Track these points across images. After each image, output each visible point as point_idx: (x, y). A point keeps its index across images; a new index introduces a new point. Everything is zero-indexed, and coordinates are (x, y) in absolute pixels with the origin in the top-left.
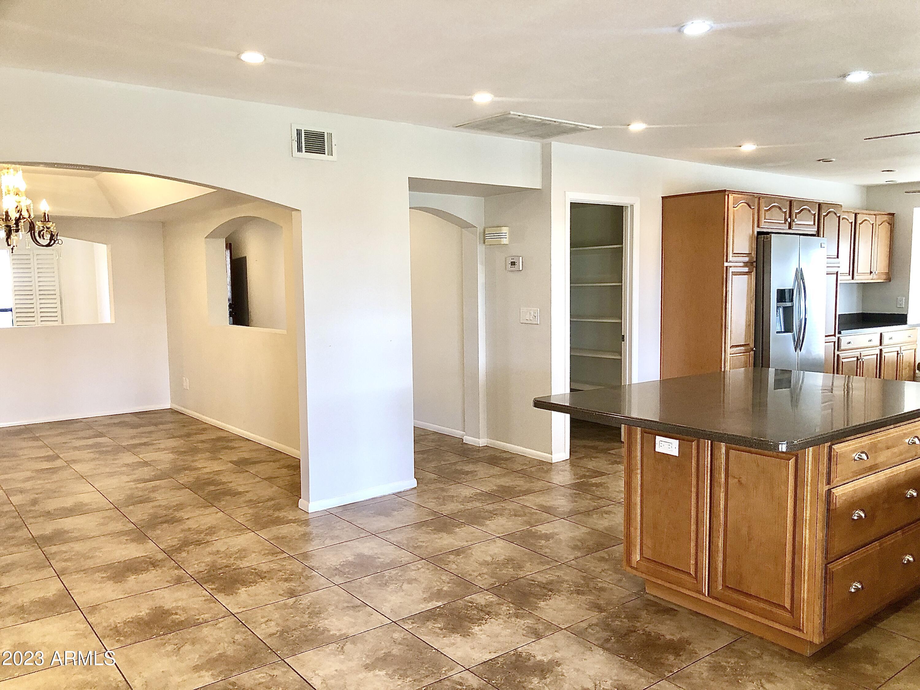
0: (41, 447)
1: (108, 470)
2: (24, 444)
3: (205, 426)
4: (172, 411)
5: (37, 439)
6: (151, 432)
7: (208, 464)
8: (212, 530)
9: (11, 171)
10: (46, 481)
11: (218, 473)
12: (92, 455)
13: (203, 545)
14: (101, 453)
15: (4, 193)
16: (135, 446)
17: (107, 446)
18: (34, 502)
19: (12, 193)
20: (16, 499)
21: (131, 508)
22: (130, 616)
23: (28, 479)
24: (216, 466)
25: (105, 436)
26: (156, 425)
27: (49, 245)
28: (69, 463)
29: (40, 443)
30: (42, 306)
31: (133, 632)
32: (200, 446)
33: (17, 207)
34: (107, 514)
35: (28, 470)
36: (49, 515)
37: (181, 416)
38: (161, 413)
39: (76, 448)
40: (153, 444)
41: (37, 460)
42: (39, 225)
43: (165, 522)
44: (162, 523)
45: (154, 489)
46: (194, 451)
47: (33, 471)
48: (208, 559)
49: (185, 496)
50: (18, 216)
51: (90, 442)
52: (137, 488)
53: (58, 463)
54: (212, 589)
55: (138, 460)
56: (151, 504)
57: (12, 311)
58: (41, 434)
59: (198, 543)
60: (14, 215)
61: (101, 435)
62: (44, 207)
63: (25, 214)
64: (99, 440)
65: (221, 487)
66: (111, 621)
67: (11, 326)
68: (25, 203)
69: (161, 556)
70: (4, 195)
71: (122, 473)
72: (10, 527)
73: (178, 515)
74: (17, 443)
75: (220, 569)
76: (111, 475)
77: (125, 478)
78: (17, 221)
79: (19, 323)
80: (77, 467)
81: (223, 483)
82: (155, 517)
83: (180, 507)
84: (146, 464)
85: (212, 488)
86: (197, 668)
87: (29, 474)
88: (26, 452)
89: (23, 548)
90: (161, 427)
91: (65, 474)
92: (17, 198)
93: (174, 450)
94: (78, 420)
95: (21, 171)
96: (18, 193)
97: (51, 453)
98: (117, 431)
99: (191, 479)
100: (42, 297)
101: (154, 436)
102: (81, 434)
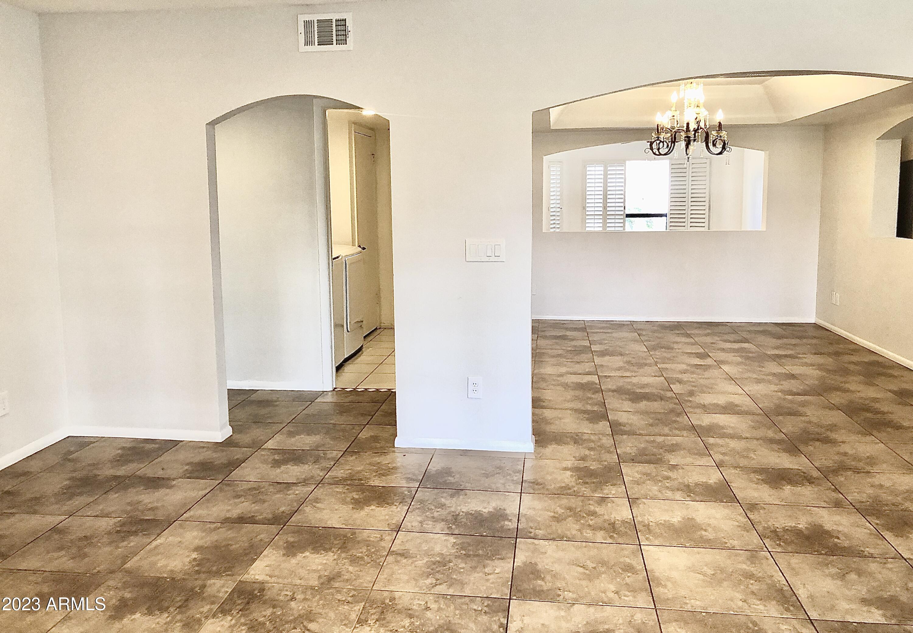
0: (692, 344)
1: (755, 376)
2: (678, 339)
3: (856, 347)
4: (816, 326)
5: (688, 336)
6: (795, 345)
7: (861, 387)
8: (872, 461)
9: (694, 84)
10: (700, 377)
11: (875, 400)
12: (739, 359)
13: (862, 474)
14: (748, 358)
15: (686, 106)
16: (779, 356)
17: (751, 352)
18: (691, 393)
19: (692, 105)
20: (676, 388)
21: (781, 418)
22: (789, 524)
23: (685, 372)
24: (870, 393)
25: (748, 342)
26: (800, 338)
27: (720, 153)
28: (719, 363)
29: (692, 340)
30: (693, 212)
31: (792, 542)
32: (852, 367)
33: (696, 119)
34: (756, 418)
35: (683, 363)
36: (706, 408)
37: (829, 333)
38: (804, 326)
39: (723, 350)
40: (797, 358)
41: (691, 355)
42: (714, 134)
43: (818, 440)
44: (813, 439)
45: (803, 404)
46: (845, 372)
47: (689, 365)
48: (870, 491)
49: (837, 417)
50: (696, 127)
51: (736, 346)
52: (784, 399)
53: (709, 361)
54: (877, 524)
55: (784, 371)
56: (803, 418)
57: (666, 217)
58: (692, 332)
59: (857, 471)
60: (693, 126)
61: (746, 341)
62: (720, 117)
63: (702, 125)
64: (746, 345)
65: (879, 416)
66: (770, 523)
67: (665, 230)
68: (703, 114)
69: (815, 474)
70: (686, 108)
71: (769, 382)
72: (672, 411)
73: (833, 436)
74: (671, 337)
75: (887, 505)
76: (759, 381)
77: (773, 387)
78: (696, 131)
79: (672, 228)
80: (726, 368)
81: (883, 413)
82: (805, 431)
83: (833, 427)
84: (793, 376)
85: (869, 415)
86: (865, 601)
87: (684, 367)
88: (680, 346)
89: (685, 433)
90: (805, 341)
91: (715, 373)
92: (697, 110)
93: (820, 367)
94: (724, 323)
95: (702, 85)
96: (698, 105)
97: (702, 351)
98: (761, 339)
99: (843, 401)
100: (693, 204)
101: (798, 349)
102: (726, 337)
